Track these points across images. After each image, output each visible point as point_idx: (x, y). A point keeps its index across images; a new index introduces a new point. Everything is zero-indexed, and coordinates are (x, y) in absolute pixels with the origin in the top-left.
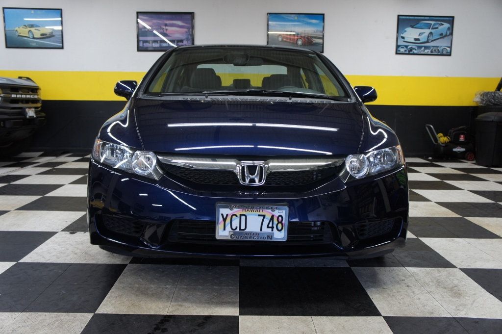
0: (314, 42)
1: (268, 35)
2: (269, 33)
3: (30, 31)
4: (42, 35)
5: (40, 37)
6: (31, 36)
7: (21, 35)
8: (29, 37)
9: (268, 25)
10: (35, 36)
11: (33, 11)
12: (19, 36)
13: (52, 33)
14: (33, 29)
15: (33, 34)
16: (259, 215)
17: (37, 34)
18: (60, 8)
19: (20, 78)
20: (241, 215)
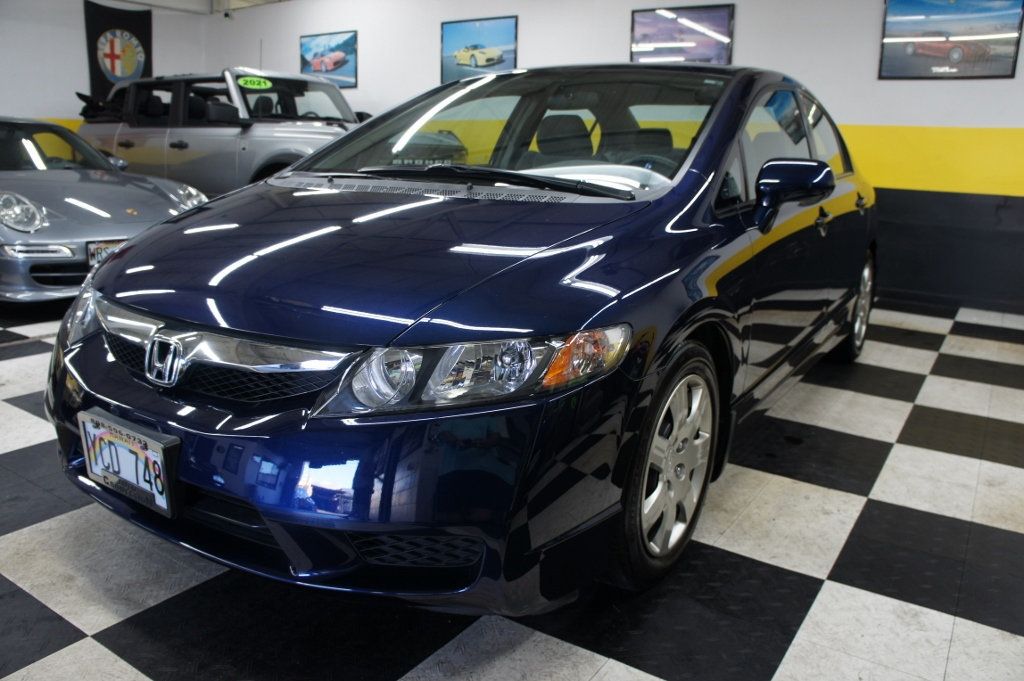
0: (992, 53)
1: (883, 45)
2: (886, 40)
3: (473, 56)
4: (488, 60)
5: (484, 63)
6: (473, 63)
7: (462, 62)
8: (470, 66)
9: (884, 23)
10: (480, 63)
11: (478, 24)
12: (458, 64)
13: (501, 56)
14: (476, 52)
15: (476, 61)
16: (131, 452)
17: (482, 61)
18: (514, 14)
19: (441, 132)
20: (111, 443)
